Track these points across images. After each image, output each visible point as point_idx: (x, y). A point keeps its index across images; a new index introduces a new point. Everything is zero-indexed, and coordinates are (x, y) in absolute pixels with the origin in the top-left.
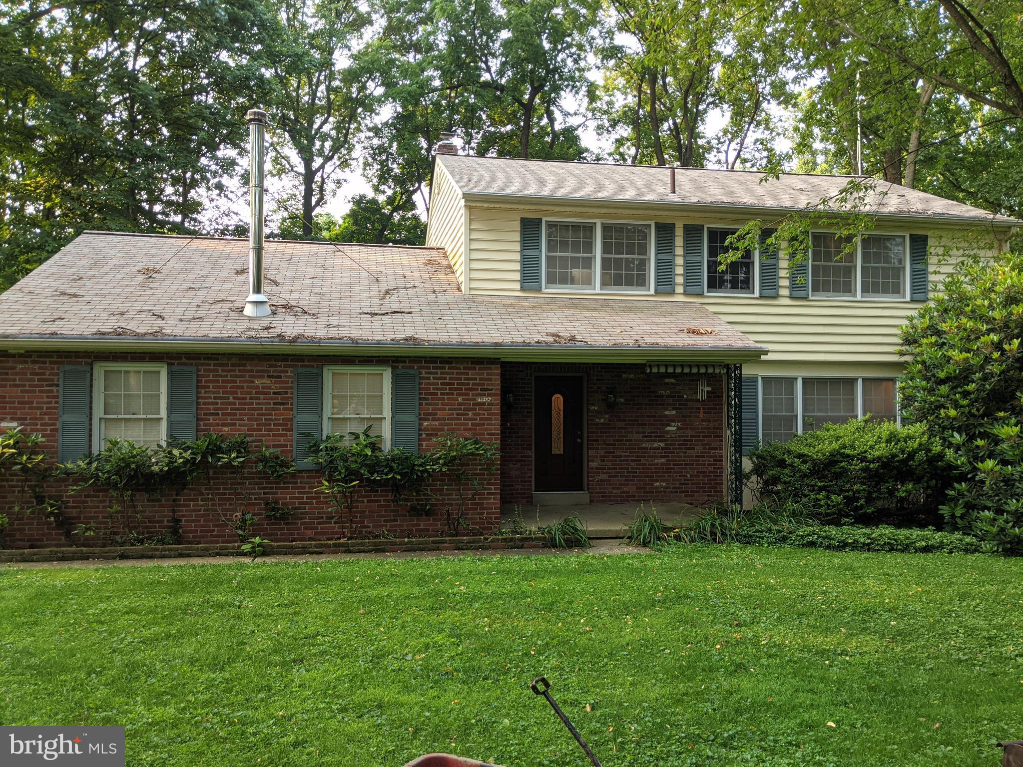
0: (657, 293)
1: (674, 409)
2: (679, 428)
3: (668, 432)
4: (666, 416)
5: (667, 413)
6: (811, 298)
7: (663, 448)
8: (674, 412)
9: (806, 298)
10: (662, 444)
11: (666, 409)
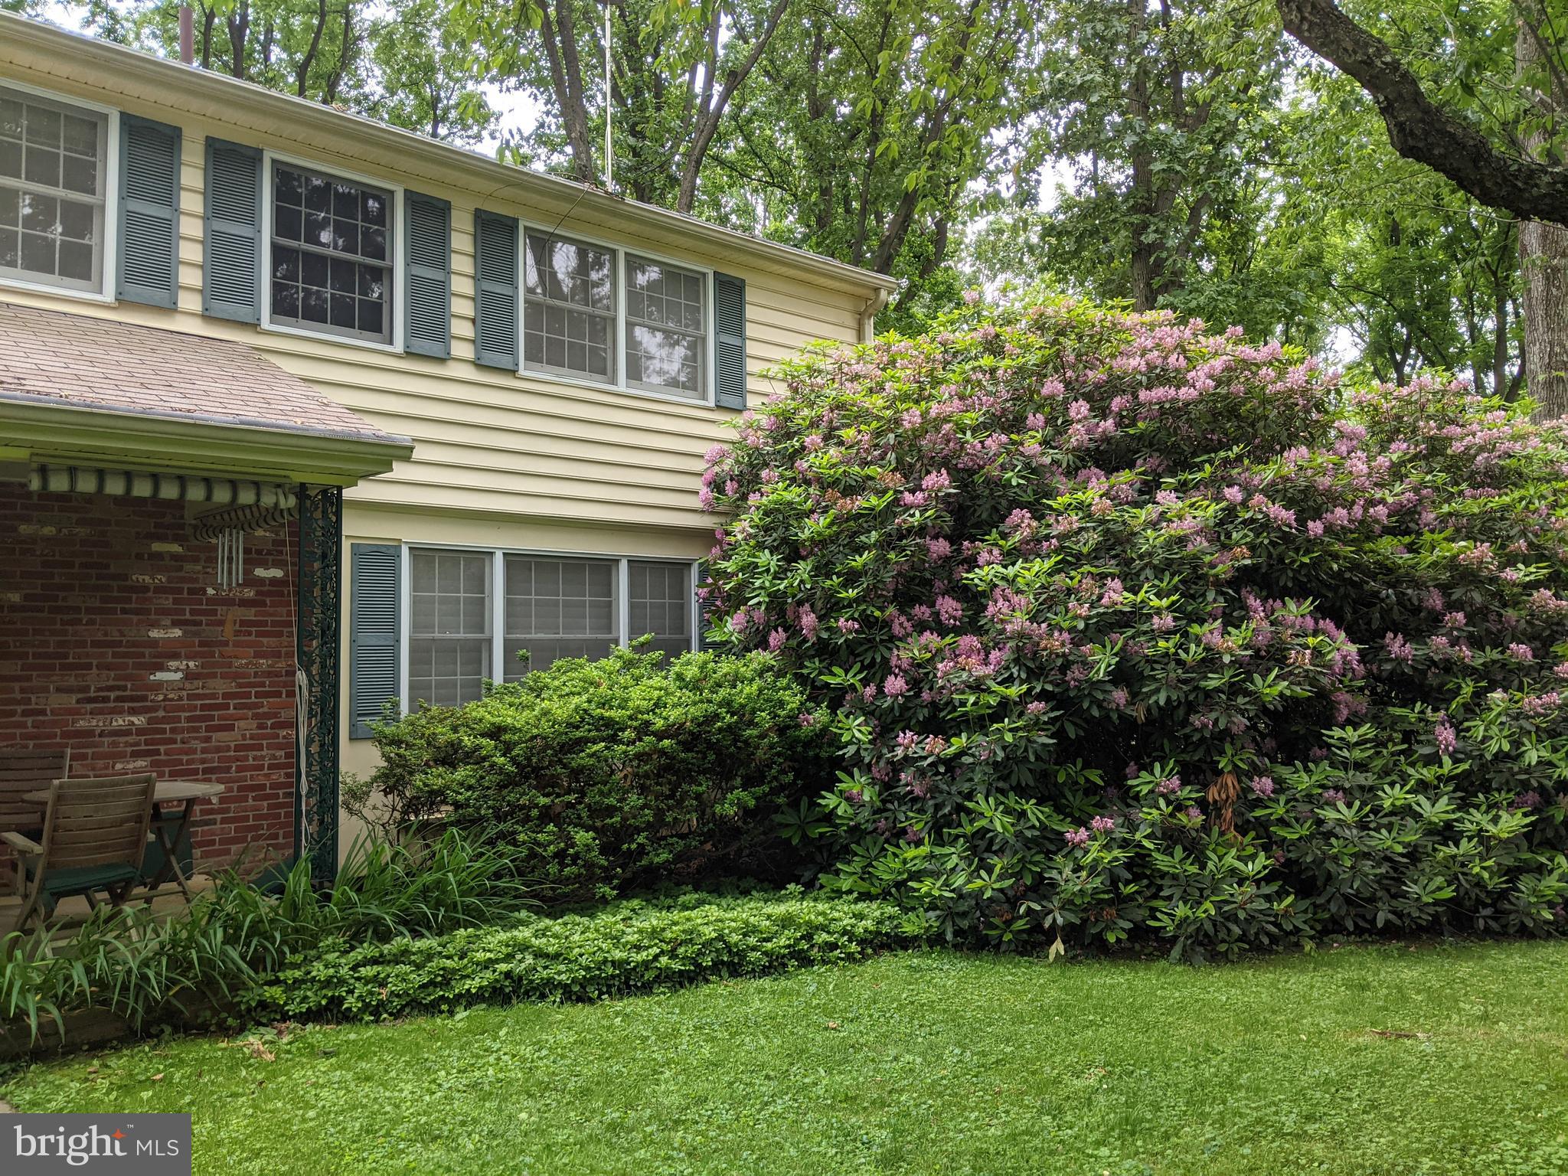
0: (123, 302)
1: (175, 624)
2: (189, 676)
3: (159, 686)
4: (154, 643)
5: (154, 634)
6: (522, 372)
7: (140, 732)
8: (177, 633)
9: (513, 372)
10: (139, 720)
11: (154, 625)
